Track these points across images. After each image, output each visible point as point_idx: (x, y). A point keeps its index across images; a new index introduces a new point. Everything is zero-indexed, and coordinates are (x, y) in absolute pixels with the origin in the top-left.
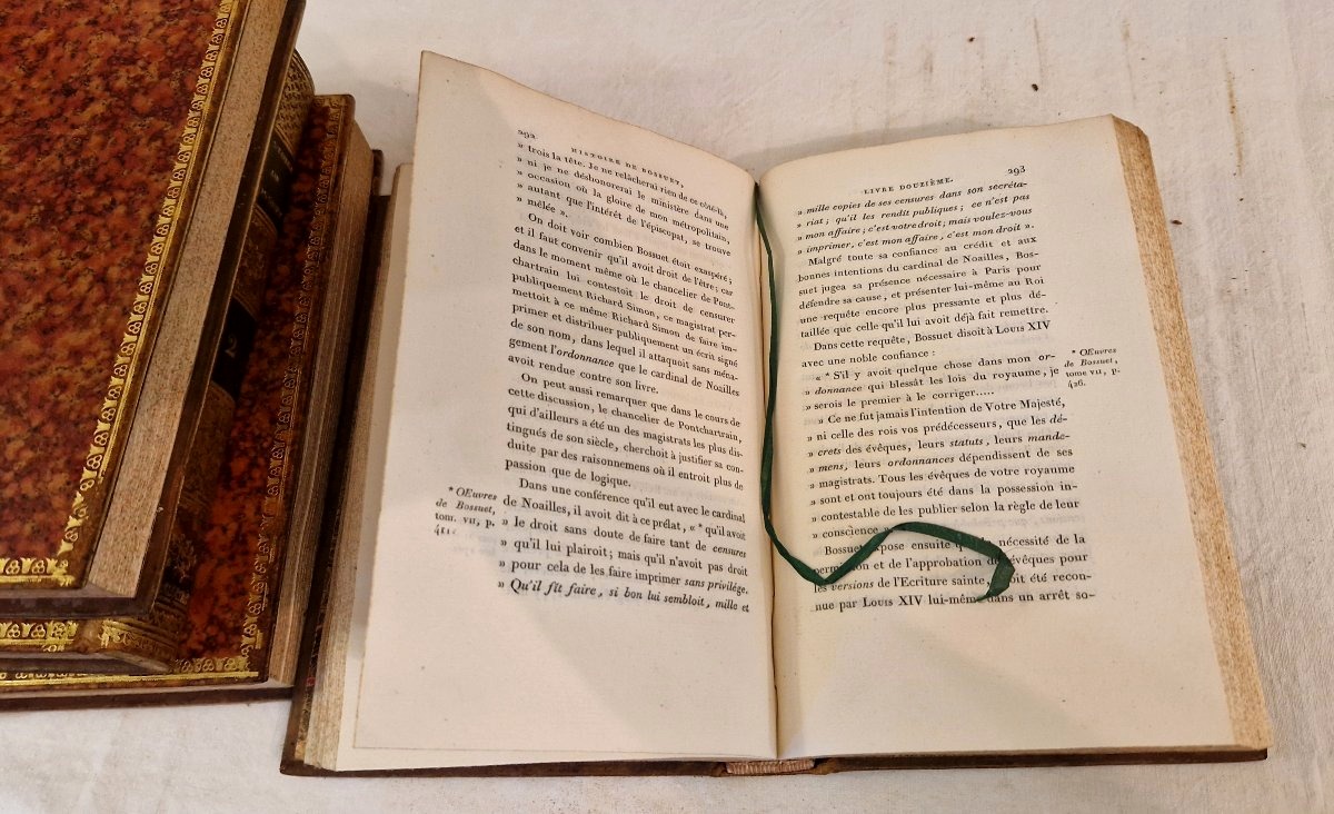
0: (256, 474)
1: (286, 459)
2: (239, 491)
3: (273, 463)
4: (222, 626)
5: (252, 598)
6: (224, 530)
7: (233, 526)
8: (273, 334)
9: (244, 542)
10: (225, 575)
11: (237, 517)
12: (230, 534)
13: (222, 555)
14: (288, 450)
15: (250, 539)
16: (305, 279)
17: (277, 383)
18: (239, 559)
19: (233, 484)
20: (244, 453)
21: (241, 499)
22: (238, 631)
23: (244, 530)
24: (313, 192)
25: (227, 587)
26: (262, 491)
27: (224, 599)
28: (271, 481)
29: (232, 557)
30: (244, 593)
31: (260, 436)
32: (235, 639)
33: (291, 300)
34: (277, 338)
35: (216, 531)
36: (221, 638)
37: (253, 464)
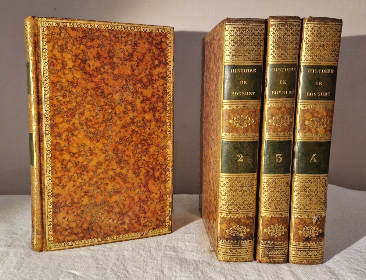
0: (163, 176)
1: (171, 171)
2: (158, 182)
3: (168, 173)
4: (160, 221)
5: (168, 212)
6: (156, 194)
7: (159, 193)
8: (161, 129)
9: (163, 197)
10: (159, 207)
11: (159, 190)
12: (158, 195)
13: (157, 201)
14: (171, 169)
15: (164, 196)
16: (168, 109)
17: (165, 147)
18: (162, 202)
19: (156, 179)
20: (158, 170)
21: (159, 184)
22: (165, 221)
23: (162, 193)
24: (166, 72)
25: (160, 210)
26: (165, 181)
27: (160, 213)
28: (168, 179)
29: (160, 202)
30: (164, 211)
31: (162, 165)
32: (164, 224)
33: (164, 116)
34: (162, 131)
35: (154, 194)
36: (160, 224)
37: (161, 174)
